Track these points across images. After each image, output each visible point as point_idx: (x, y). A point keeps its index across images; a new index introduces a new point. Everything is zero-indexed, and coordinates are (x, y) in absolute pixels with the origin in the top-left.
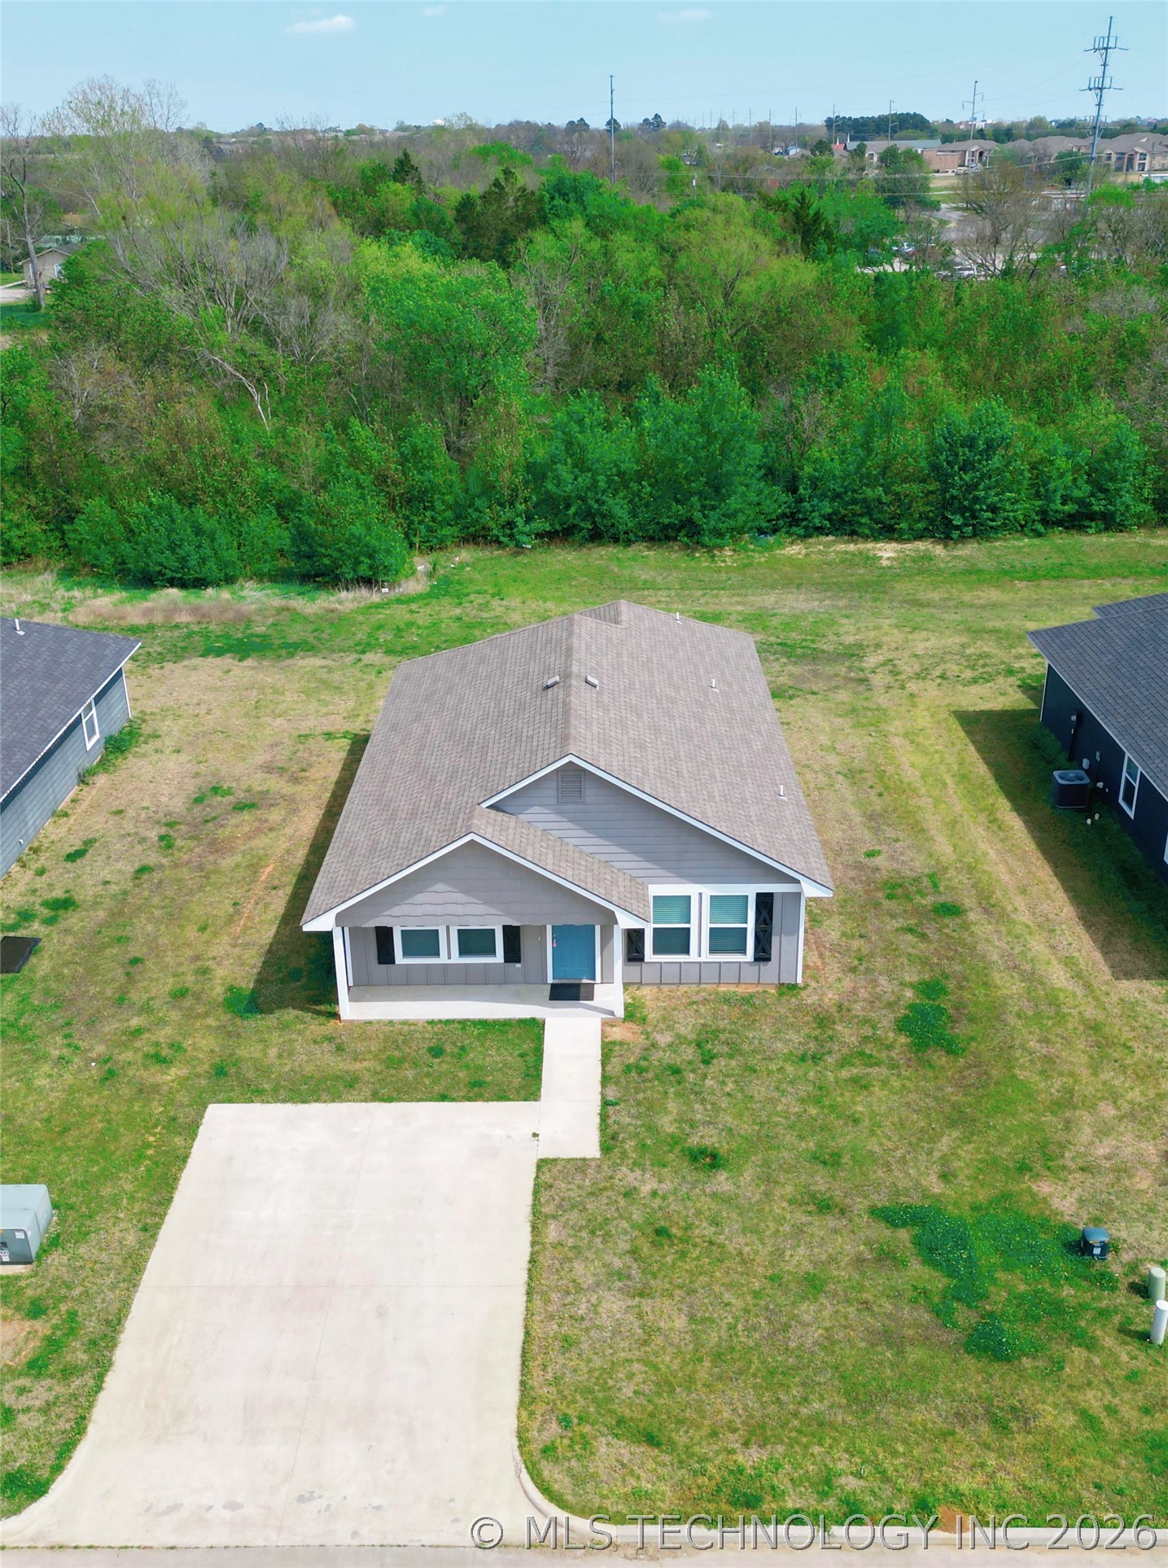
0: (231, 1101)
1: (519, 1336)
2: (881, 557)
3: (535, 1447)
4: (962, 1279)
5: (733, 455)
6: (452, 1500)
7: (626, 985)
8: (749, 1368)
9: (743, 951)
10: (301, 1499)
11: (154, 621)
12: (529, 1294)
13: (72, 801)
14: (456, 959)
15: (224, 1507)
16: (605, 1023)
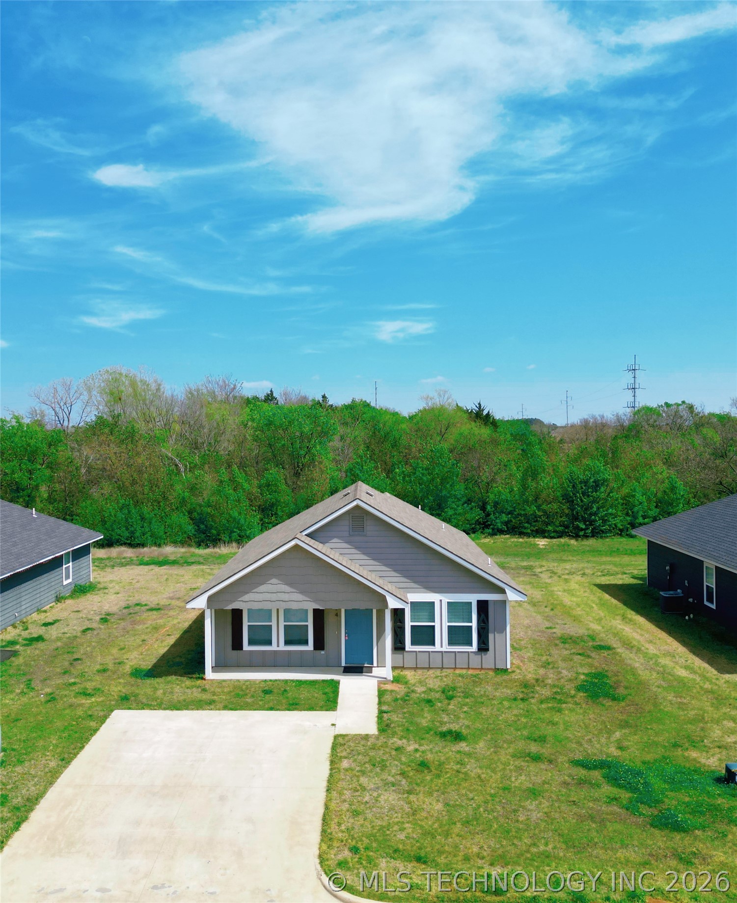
0: (130, 709)
1: (321, 810)
2: (539, 544)
3: (332, 863)
4: (641, 794)
5: (448, 486)
6: (269, 890)
7: (394, 668)
8: (491, 828)
9: (470, 644)
10: (155, 887)
11: (111, 556)
12: (328, 790)
13: (51, 607)
14: (283, 647)
15: (97, 891)
16: (379, 683)
